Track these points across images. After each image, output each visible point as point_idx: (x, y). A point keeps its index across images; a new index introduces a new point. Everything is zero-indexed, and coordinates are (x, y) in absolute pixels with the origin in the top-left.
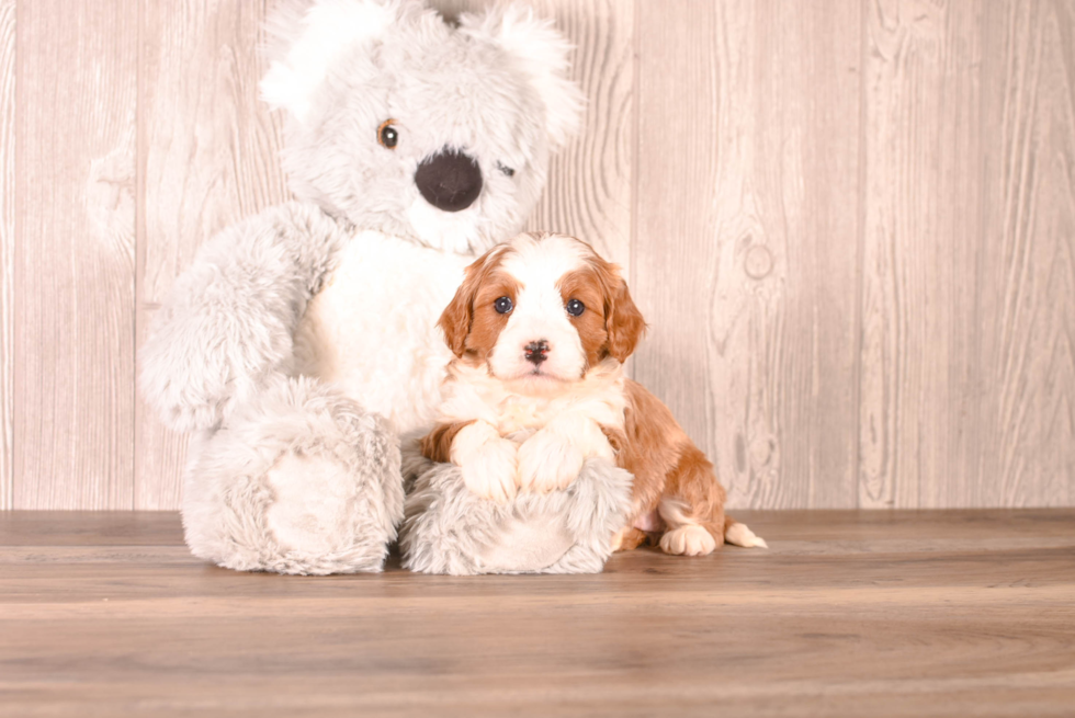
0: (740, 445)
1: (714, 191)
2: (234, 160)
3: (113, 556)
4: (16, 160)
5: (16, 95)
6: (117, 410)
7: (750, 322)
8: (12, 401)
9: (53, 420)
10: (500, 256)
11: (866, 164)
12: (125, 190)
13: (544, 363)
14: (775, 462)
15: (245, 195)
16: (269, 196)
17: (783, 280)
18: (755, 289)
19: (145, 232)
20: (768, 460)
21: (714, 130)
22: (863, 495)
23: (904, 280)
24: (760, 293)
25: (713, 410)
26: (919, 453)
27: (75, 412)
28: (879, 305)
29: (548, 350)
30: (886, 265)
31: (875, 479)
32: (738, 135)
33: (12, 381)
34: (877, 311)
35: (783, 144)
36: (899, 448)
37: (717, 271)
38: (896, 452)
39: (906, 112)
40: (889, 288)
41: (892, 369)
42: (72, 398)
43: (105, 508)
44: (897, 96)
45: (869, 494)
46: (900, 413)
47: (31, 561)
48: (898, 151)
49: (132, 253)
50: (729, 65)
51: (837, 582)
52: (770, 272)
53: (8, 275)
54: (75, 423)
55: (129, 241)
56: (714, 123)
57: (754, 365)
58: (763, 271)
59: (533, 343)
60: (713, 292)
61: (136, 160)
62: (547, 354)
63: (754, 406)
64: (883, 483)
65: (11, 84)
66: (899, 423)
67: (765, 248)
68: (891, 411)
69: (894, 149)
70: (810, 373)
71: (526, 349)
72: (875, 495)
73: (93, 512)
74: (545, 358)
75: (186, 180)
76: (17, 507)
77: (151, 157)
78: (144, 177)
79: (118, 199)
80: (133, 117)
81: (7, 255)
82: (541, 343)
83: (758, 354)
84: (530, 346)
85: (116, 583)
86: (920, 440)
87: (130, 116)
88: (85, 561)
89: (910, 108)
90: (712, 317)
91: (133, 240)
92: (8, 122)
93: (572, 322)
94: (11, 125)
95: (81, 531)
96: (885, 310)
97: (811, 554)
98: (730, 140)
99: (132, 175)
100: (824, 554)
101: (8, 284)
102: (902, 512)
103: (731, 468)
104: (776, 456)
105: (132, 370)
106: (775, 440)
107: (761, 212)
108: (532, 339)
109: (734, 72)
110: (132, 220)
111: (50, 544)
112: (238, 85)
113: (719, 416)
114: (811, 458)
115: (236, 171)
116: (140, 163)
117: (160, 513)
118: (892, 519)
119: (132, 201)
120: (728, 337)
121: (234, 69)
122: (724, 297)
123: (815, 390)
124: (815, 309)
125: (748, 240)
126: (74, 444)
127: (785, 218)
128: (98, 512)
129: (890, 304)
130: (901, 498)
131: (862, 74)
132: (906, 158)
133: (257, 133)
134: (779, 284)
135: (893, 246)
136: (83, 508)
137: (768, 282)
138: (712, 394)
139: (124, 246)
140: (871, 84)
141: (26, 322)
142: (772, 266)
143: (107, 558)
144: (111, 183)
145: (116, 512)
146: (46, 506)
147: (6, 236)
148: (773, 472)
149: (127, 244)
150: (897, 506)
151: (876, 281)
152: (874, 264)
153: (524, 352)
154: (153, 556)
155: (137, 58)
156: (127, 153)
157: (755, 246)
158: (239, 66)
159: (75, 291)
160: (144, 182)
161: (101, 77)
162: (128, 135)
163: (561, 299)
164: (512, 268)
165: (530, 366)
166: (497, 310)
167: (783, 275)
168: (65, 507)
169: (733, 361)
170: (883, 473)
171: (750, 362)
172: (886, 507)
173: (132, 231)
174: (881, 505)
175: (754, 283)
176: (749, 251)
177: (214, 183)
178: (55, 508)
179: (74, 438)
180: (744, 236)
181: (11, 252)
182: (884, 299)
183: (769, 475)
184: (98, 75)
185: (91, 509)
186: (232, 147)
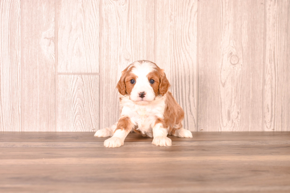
0: (229, 113)
1: (221, 39)
2: (83, 32)
3: (47, 145)
4: (21, 32)
5: (21, 14)
6: (50, 103)
7: (232, 77)
8: (21, 101)
9: (32, 106)
10: (131, 68)
11: (266, 31)
12: (52, 41)
13: (144, 98)
14: (239, 118)
15: (86, 42)
16: (93, 42)
17: (241, 65)
18: (233, 68)
19: (58, 53)
20: (237, 117)
21: (221, 22)
22: (265, 127)
23: (277, 65)
24: (235, 69)
25: (221, 103)
26: (282, 115)
27: (38, 104)
28: (270, 72)
29: (145, 94)
30: (272, 60)
31: (269, 123)
32: (228, 23)
33: (21, 95)
34: (269, 74)
35: (241, 26)
36: (276, 113)
37: (222, 62)
38: (275, 115)
39: (278, 16)
40: (273, 67)
41: (274, 91)
42: (38, 100)
43: (47, 131)
44: (275, 11)
45: (267, 127)
46: (276, 103)
47: (24, 147)
48: (276, 27)
49: (54, 58)
50: (226, 3)
51: (260, 154)
52: (238, 63)
53: (19, 65)
54: (38, 107)
55: (53, 55)
56: (221, 20)
57: (233, 90)
58: (236, 62)
59: (141, 93)
60: (221, 69)
61: (55, 32)
62: (145, 95)
63: (233, 102)
64: (271, 124)
65: (19, 11)
66: (276, 106)
67: (236, 56)
68: (273, 103)
69: (274, 26)
70: (249, 92)
71: (139, 94)
72: (269, 127)
73: (44, 132)
74: (144, 97)
75: (69, 38)
76: (22, 131)
77: (59, 31)
78: (57, 37)
79: (50, 43)
80: (54, 20)
81: (19, 60)
82: (143, 93)
83: (234, 87)
84: (140, 94)
85: (47, 153)
86: (282, 111)
87: (53, 20)
88: (39, 147)
89: (279, 15)
90: (221, 76)
91: (54, 55)
92: (19, 22)
93: (151, 86)
94: (20, 22)
95: (40, 138)
96: (272, 73)
97: (251, 145)
98: (226, 24)
99: (54, 36)
100: (255, 145)
101: (19, 68)
102: (277, 132)
103: (227, 119)
104: (240, 116)
105: (54, 92)
106: (240, 112)
107: (235, 45)
108: (141, 92)
109: (227, 5)
110: (54, 49)
111: (30, 142)
112: (84, 10)
113: (223, 104)
114: (250, 117)
115: (83, 35)
116: (56, 33)
117: (63, 132)
118: (274, 134)
119: (54, 44)
120: (225, 82)
121: (82, 6)
122: (224, 70)
123: (251, 97)
124: (251, 73)
125: (231, 53)
126: (38, 113)
127: (242, 47)
128: (45, 132)
129: (273, 72)
130: (276, 128)
131: (265, 5)
132: (278, 29)
133: (89, 24)
134: (240, 66)
135: (274, 55)
136: (41, 131)
137: (237, 66)
138: (221, 98)
139: (52, 57)
140: (267, 8)
141: (24, 79)
142: (238, 61)
143: (46, 146)
144: (48, 39)
145: (50, 132)
146: (31, 131)
147: (19, 54)
148: (239, 121)
149: (53, 56)
150: (275, 130)
151: (269, 65)
152: (269, 60)
153: (139, 95)
154: (59, 145)
155: (55, 3)
156: (52, 30)
157: (233, 55)
158: (84, 5)
159: (38, 70)
160: (57, 38)
161: (45, 9)
162: (52, 25)
163: (148, 80)
164: (134, 72)
165: (140, 98)
166: (131, 83)
167: (242, 64)
168: (36, 131)
169: (227, 89)
170: (271, 121)
171: (232, 89)
172: (272, 131)
173: (54, 52)
174: (271, 130)
175: (233, 66)
176: (231, 57)
177: (77, 39)
178: (33, 131)
179: (38, 111)
180: (230, 52)
181: (20, 58)
182: (271, 70)
183: (238, 121)
184: (44, 8)
185: (43, 131)
186: (82, 28)
